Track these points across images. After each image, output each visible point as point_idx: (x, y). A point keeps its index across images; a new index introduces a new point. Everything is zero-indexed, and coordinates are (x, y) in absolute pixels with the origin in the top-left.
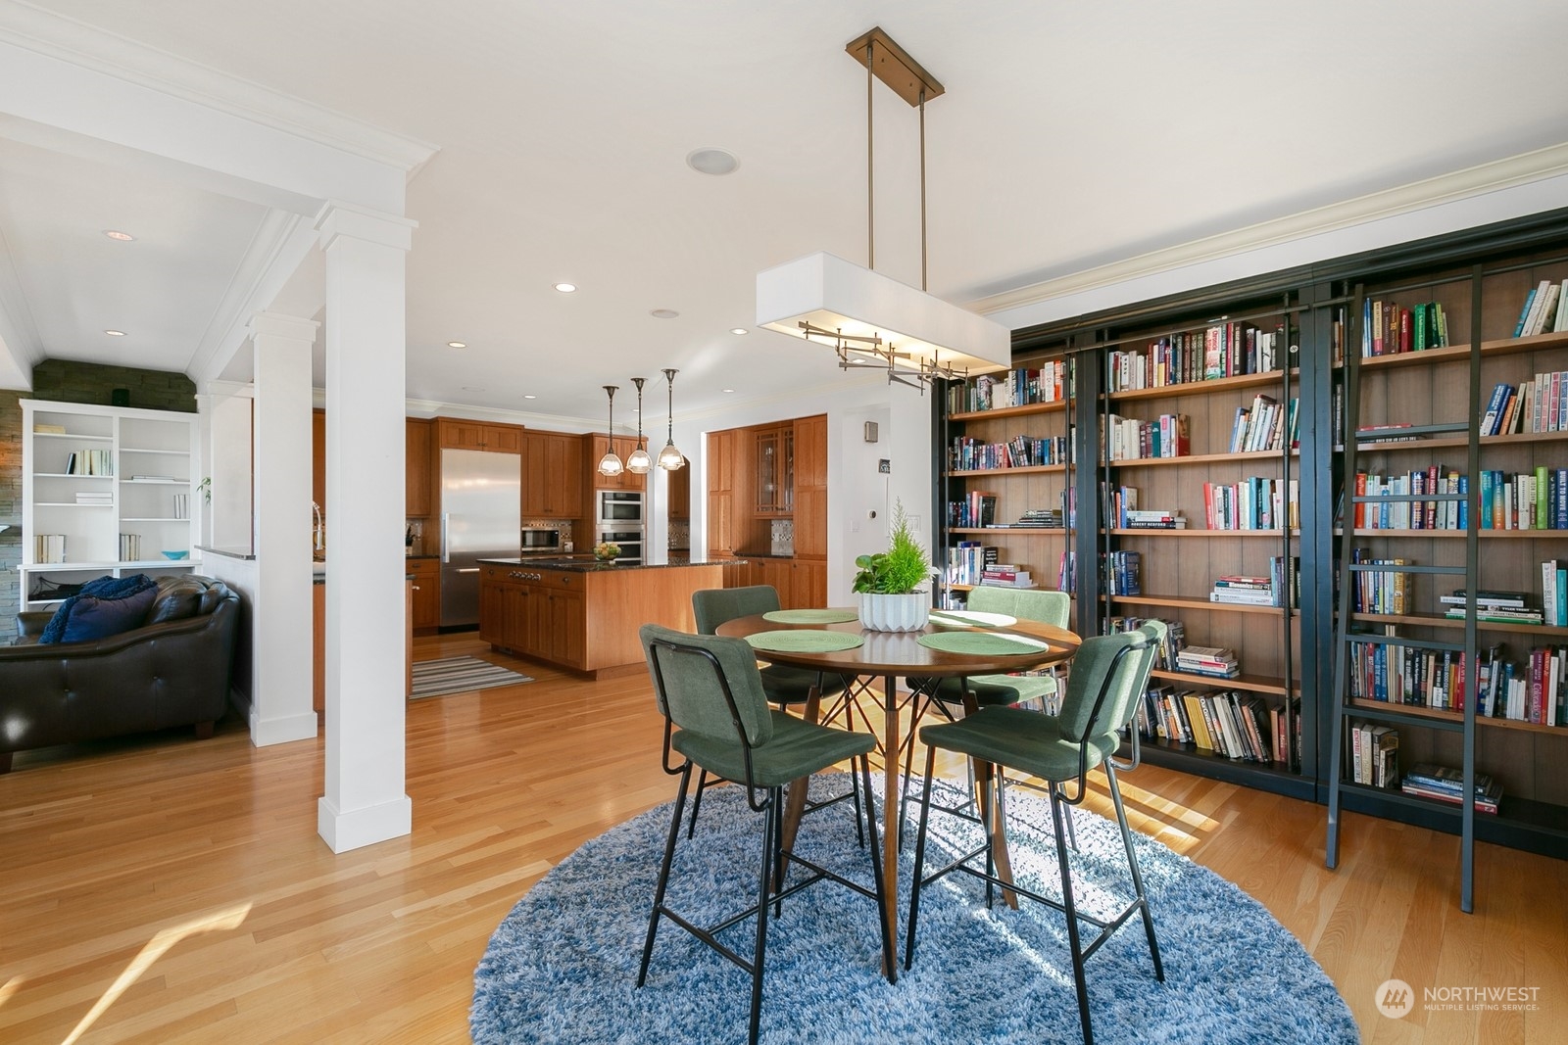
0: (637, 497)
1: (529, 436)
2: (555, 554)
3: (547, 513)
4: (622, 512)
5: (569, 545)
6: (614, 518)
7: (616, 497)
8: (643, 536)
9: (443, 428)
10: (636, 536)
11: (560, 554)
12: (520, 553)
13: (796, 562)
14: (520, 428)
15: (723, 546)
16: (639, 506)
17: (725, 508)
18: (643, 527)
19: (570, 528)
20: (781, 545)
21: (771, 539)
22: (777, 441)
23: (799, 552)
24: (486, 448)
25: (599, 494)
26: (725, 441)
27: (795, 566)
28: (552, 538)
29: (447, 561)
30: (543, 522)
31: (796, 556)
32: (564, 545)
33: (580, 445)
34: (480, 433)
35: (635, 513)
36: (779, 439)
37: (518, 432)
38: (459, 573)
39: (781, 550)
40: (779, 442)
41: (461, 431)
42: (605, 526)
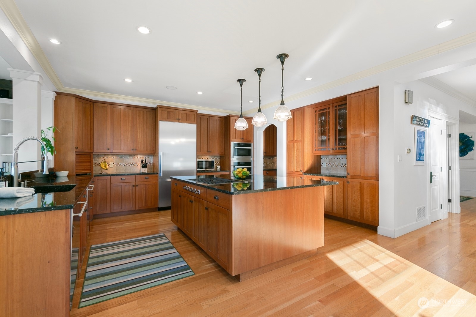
0: (249, 145)
1: (201, 116)
2: (213, 172)
3: (209, 152)
4: (242, 152)
5: (219, 167)
6: (238, 155)
7: (239, 145)
8: (252, 164)
9: (160, 110)
10: (249, 164)
11: (215, 172)
12: (196, 172)
13: (350, 180)
14: (196, 112)
15: (296, 169)
16: (250, 149)
17: (297, 149)
18: (252, 159)
19: (219, 160)
20: (327, 169)
21: (321, 166)
22: (329, 112)
23: (351, 174)
24: (180, 121)
25: (232, 144)
26: (298, 114)
27: (348, 182)
28: (211, 164)
29: (162, 175)
30: (207, 157)
31: (349, 176)
32: (217, 167)
33: (224, 121)
34: (178, 113)
35: (248, 153)
36: (331, 110)
37: (195, 113)
38: (167, 181)
39: (327, 172)
40: (331, 112)
41: (169, 113)
42: (234, 159)
